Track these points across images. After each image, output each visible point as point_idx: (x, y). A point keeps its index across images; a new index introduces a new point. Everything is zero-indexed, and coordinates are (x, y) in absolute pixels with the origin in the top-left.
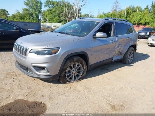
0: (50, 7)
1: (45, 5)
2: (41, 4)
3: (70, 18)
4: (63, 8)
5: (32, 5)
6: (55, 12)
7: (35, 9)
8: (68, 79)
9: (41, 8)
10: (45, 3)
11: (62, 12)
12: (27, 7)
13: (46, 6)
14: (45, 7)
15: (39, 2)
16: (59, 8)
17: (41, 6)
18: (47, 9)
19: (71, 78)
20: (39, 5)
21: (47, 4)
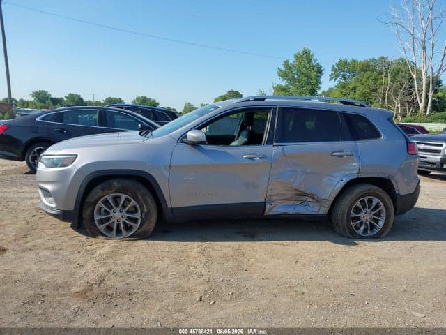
0: (345, 79)
1: (334, 72)
2: (320, 71)
3: (399, 105)
4: (379, 77)
5: (296, 76)
6: (354, 89)
7: (302, 86)
8: (102, 228)
9: (318, 83)
10: (334, 70)
11: (376, 90)
12: (283, 83)
13: (336, 76)
14: (333, 80)
15: (314, 66)
16: (368, 78)
17: (319, 77)
18: (337, 82)
19: (109, 229)
20: (313, 75)
21: (339, 70)
